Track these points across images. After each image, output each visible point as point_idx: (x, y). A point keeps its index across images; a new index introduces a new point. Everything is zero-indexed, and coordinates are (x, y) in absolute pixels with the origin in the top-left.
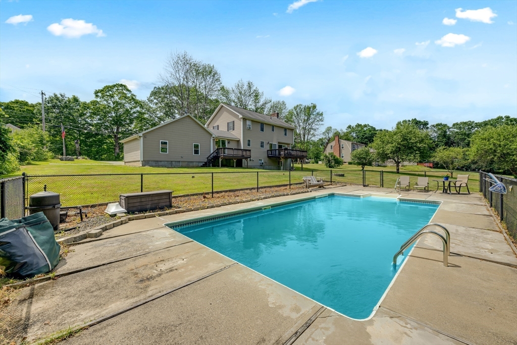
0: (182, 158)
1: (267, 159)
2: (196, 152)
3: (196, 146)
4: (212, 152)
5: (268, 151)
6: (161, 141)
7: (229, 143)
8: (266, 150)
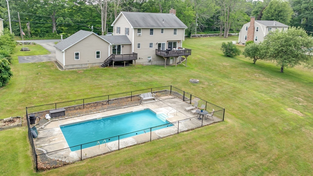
0: (88, 61)
1: (156, 56)
2: (98, 57)
3: (98, 53)
4: (109, 55)
5: (156, 49)
6: (75, 53)
7: (123, 46)
8: (155, 49)
